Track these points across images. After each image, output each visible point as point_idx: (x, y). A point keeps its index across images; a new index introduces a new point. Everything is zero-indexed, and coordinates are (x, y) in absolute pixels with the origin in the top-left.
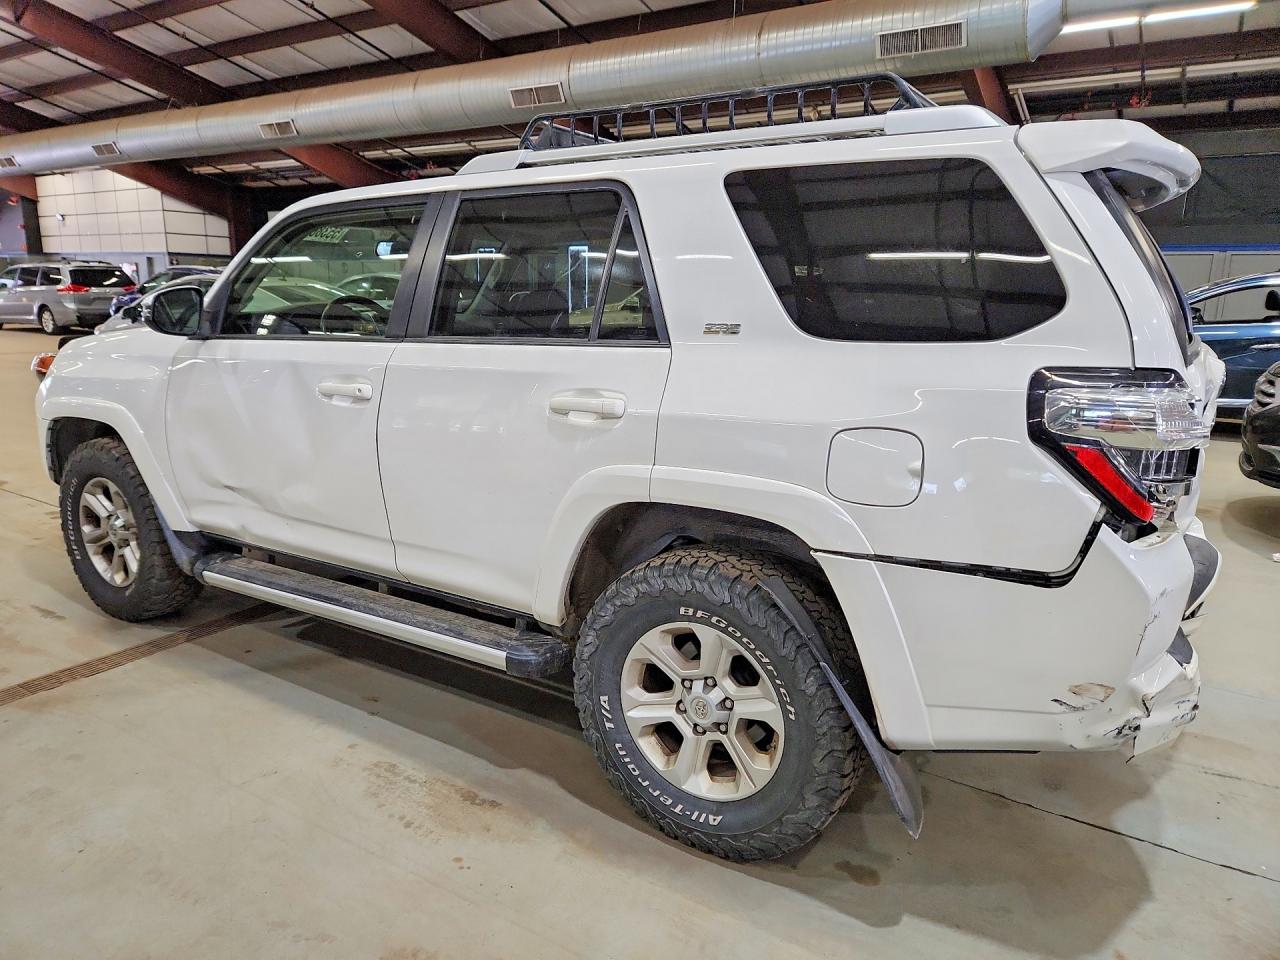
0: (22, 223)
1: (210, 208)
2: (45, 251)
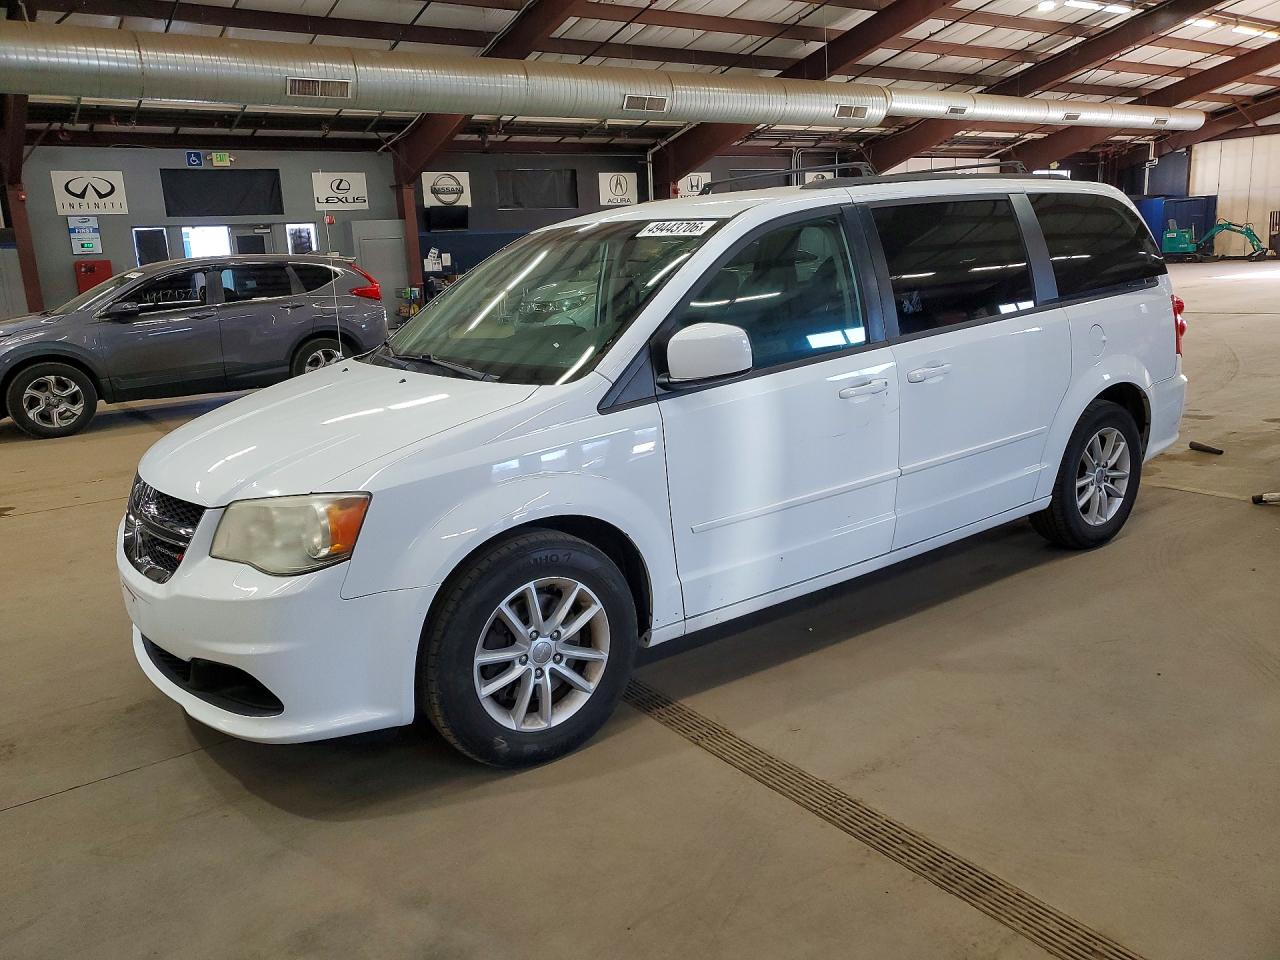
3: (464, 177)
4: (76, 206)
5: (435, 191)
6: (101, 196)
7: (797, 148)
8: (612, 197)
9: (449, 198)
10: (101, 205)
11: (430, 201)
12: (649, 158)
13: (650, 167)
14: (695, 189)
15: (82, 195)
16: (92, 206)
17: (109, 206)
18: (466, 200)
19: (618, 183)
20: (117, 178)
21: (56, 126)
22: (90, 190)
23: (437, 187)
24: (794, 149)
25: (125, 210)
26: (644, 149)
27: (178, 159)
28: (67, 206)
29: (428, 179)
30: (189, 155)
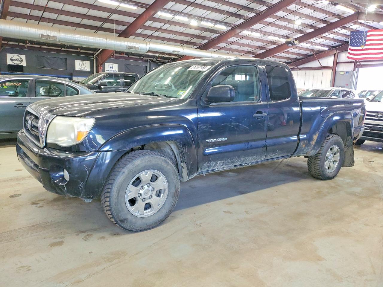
3: (23, 57)
5: (11, 60)
7: (150, 60)
8: (80, 68)
9: (17, 63)
11: (9, 62)
12: (95, 57)
13: (95, 60)
14: (111, 68)
18: (24, 64)
19: (83, 64)
23: (12, 59)
24: (148, 60)
26: (93, 54)
29: (9, 56)
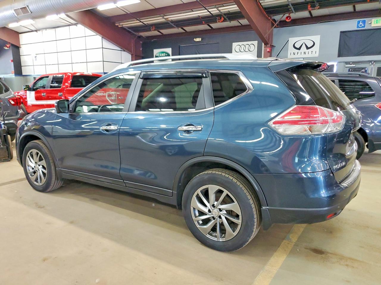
0: (12, 59)
1: (124, 47)
2: (23, 74)
4: (296, 54)
6: (308, 48)
10: (307, 53)
15: (299, 49)
16: (303, 53)
17: (310, 53)
20: (317, 39)
21: (287, 15)
22: (304, 46)
25: (317, 55)
27: (351, 25)
28: (292, 54)
30: (359, 22)
